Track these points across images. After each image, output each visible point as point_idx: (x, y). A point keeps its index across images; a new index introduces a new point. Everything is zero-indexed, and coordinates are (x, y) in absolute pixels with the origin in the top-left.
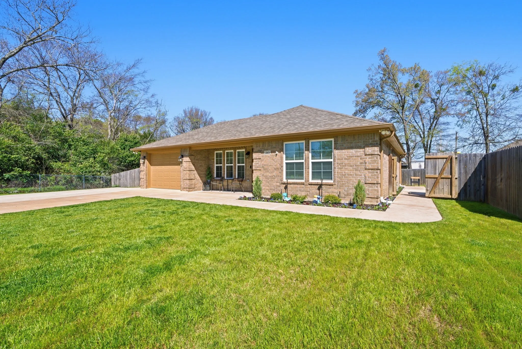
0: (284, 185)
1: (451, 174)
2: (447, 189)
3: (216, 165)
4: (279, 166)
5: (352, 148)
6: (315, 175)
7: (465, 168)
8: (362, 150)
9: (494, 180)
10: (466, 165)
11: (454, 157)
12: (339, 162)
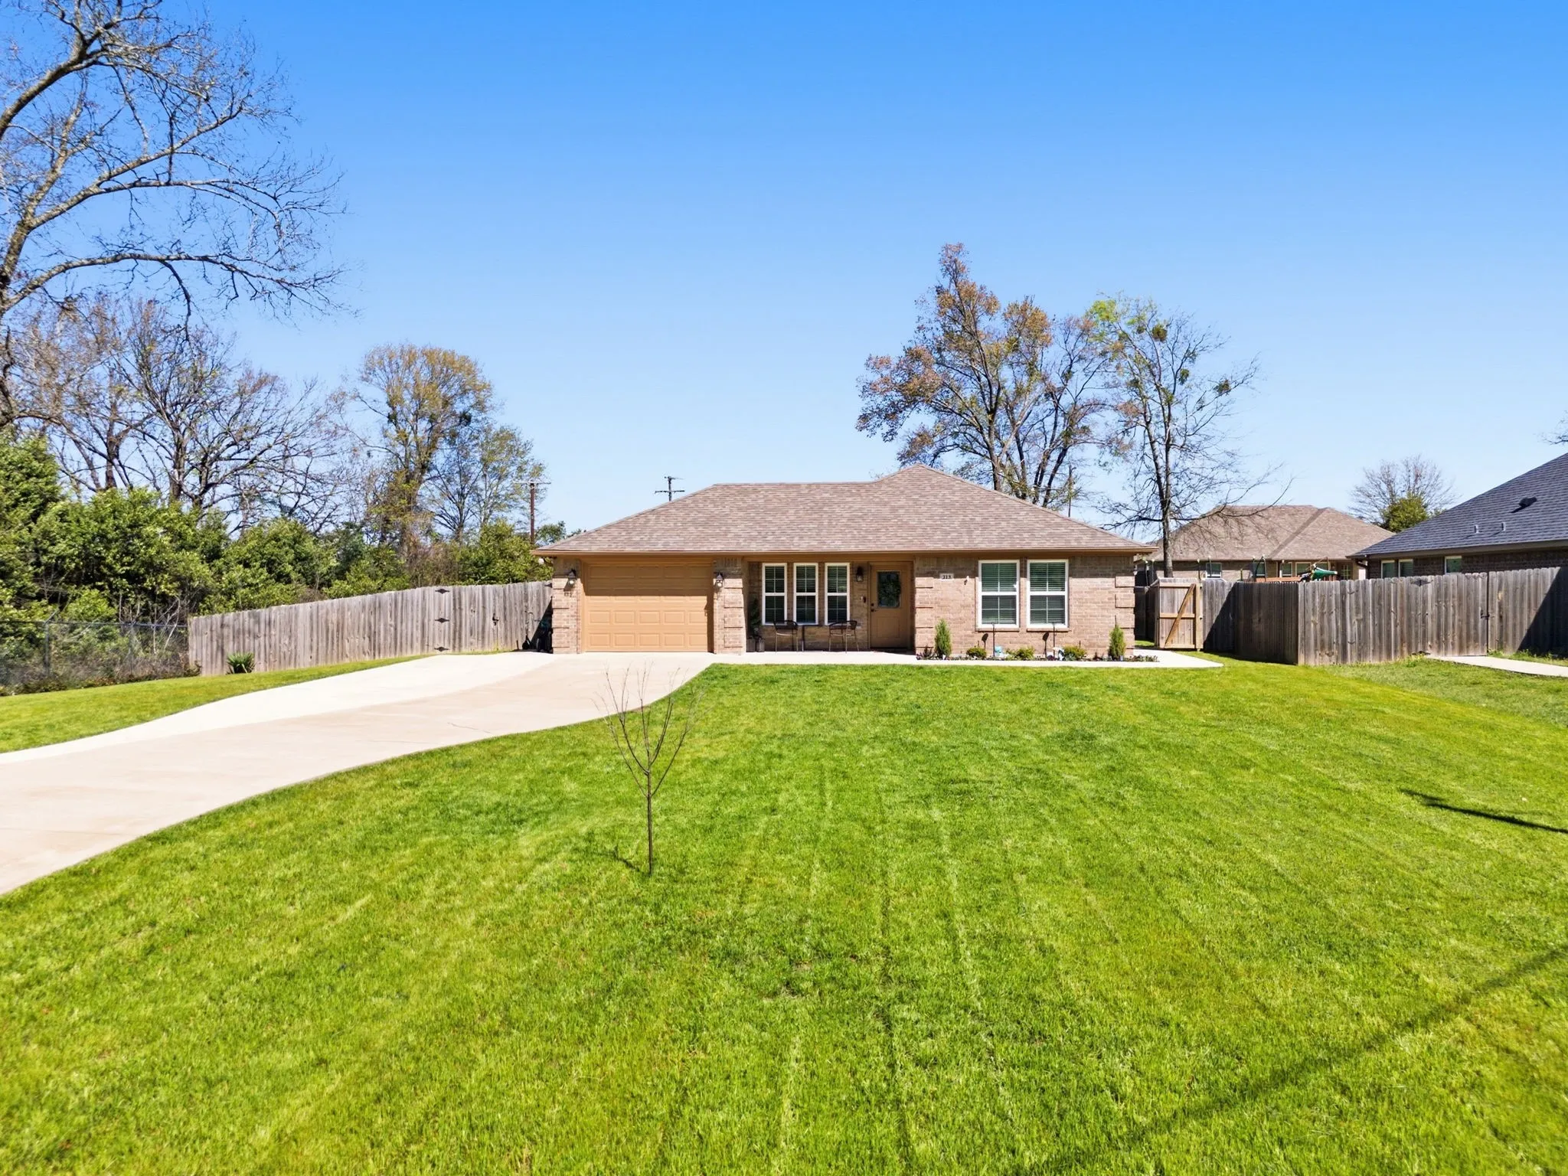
0: (982, 634)
1: (1194, 612)
2: (1188, 635)
3: (764, 594)
4: (970, 601)
5: (1096, 575)
6: (1036, 616)
7: (1211, 604)
8: (1111, 580)
9: (1249, 621)
10: (1211, 598)
11: (1199, 586)
12: (1077, 596)
